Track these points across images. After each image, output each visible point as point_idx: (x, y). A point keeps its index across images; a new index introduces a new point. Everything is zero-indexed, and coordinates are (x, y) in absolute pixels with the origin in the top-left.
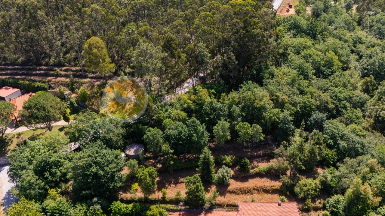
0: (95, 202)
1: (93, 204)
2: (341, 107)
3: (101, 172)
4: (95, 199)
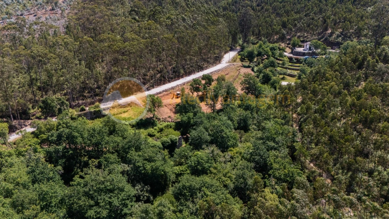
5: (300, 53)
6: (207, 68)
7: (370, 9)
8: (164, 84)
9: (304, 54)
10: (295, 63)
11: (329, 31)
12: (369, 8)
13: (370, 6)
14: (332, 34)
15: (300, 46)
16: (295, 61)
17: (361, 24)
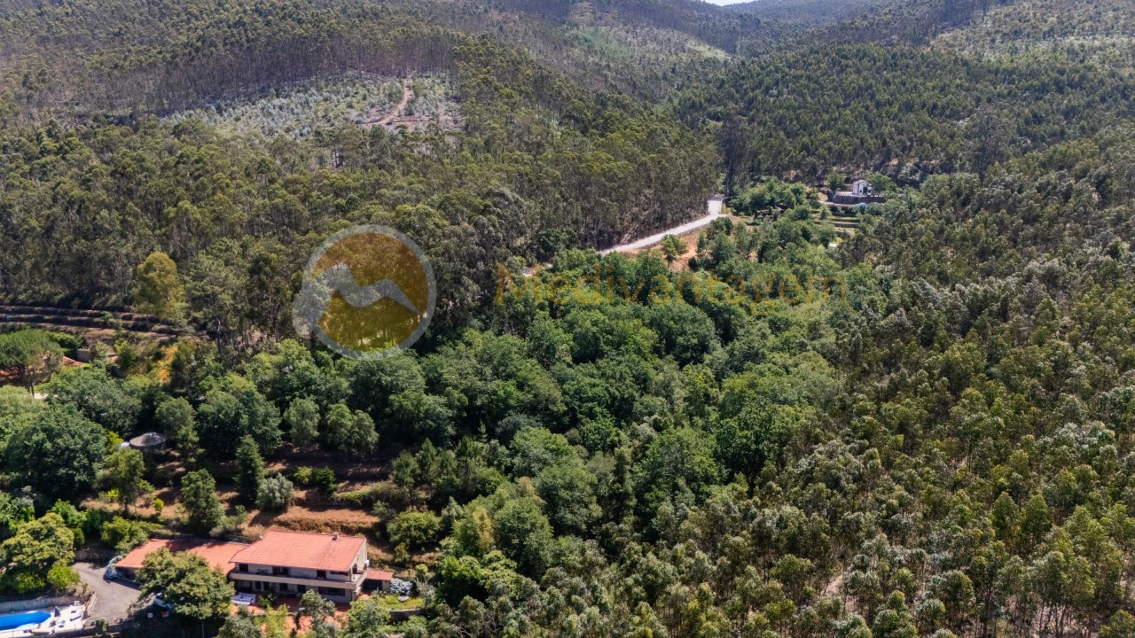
0: (26, 494)
1: (21, 495)
2: (581, 413)
3: (48, 445)
4: (27, 489)
5: (848, 198)
6: (696, 218)
7: (963, 123)
8: (648, 236)
9: (856, 200)
10: (843, 216)
11: (895, 162)
12: (961, 122)
13: (963, 118)
14: (900, 166)
15: (844, 189)
16: (842, 212)
17: (951, 149)
